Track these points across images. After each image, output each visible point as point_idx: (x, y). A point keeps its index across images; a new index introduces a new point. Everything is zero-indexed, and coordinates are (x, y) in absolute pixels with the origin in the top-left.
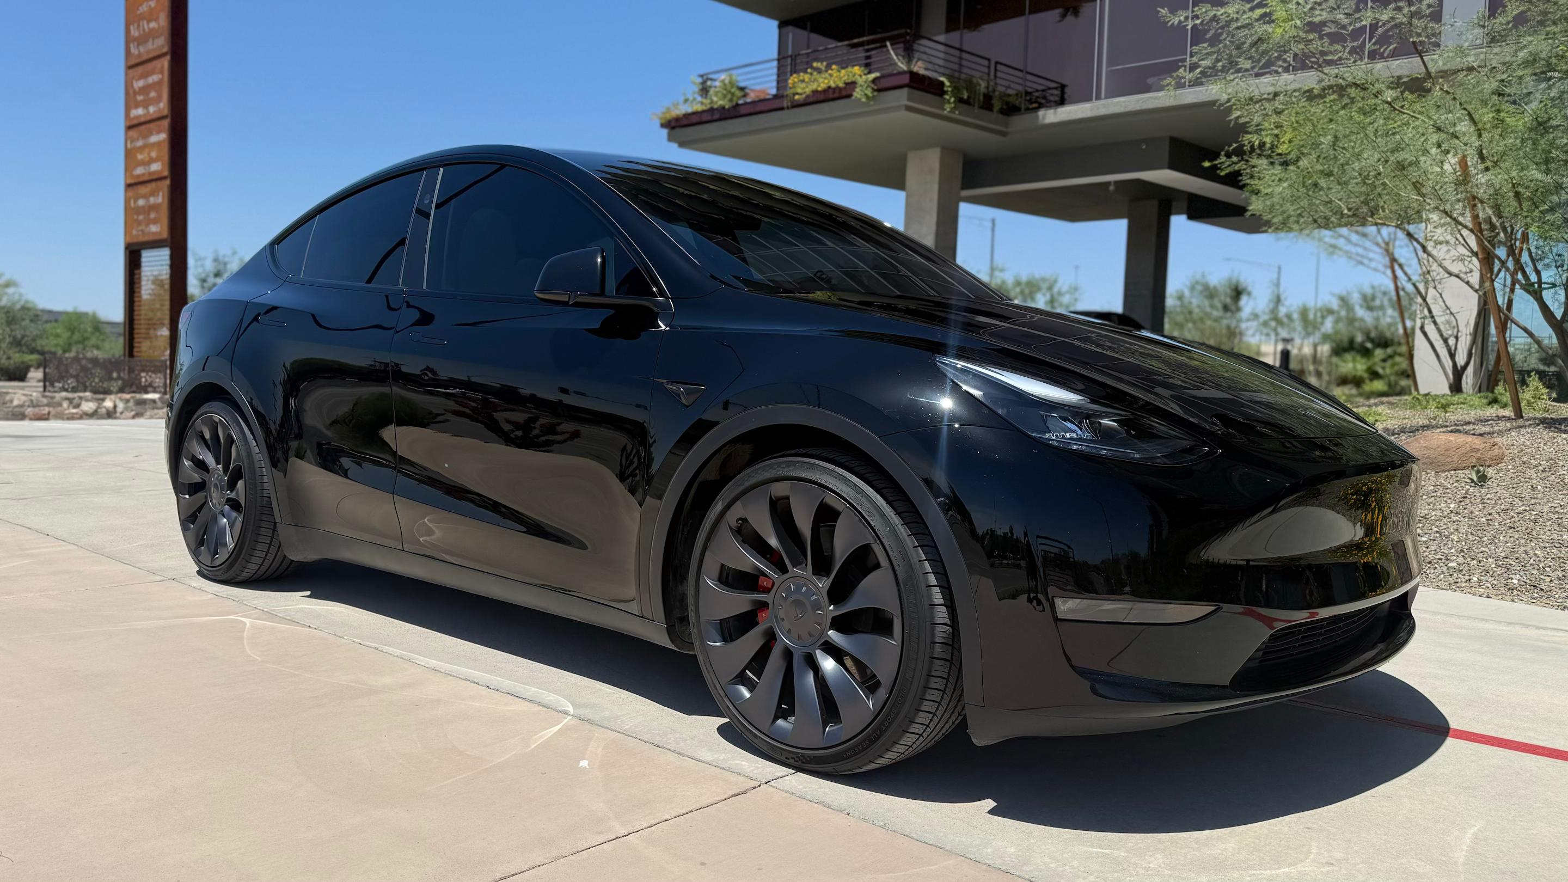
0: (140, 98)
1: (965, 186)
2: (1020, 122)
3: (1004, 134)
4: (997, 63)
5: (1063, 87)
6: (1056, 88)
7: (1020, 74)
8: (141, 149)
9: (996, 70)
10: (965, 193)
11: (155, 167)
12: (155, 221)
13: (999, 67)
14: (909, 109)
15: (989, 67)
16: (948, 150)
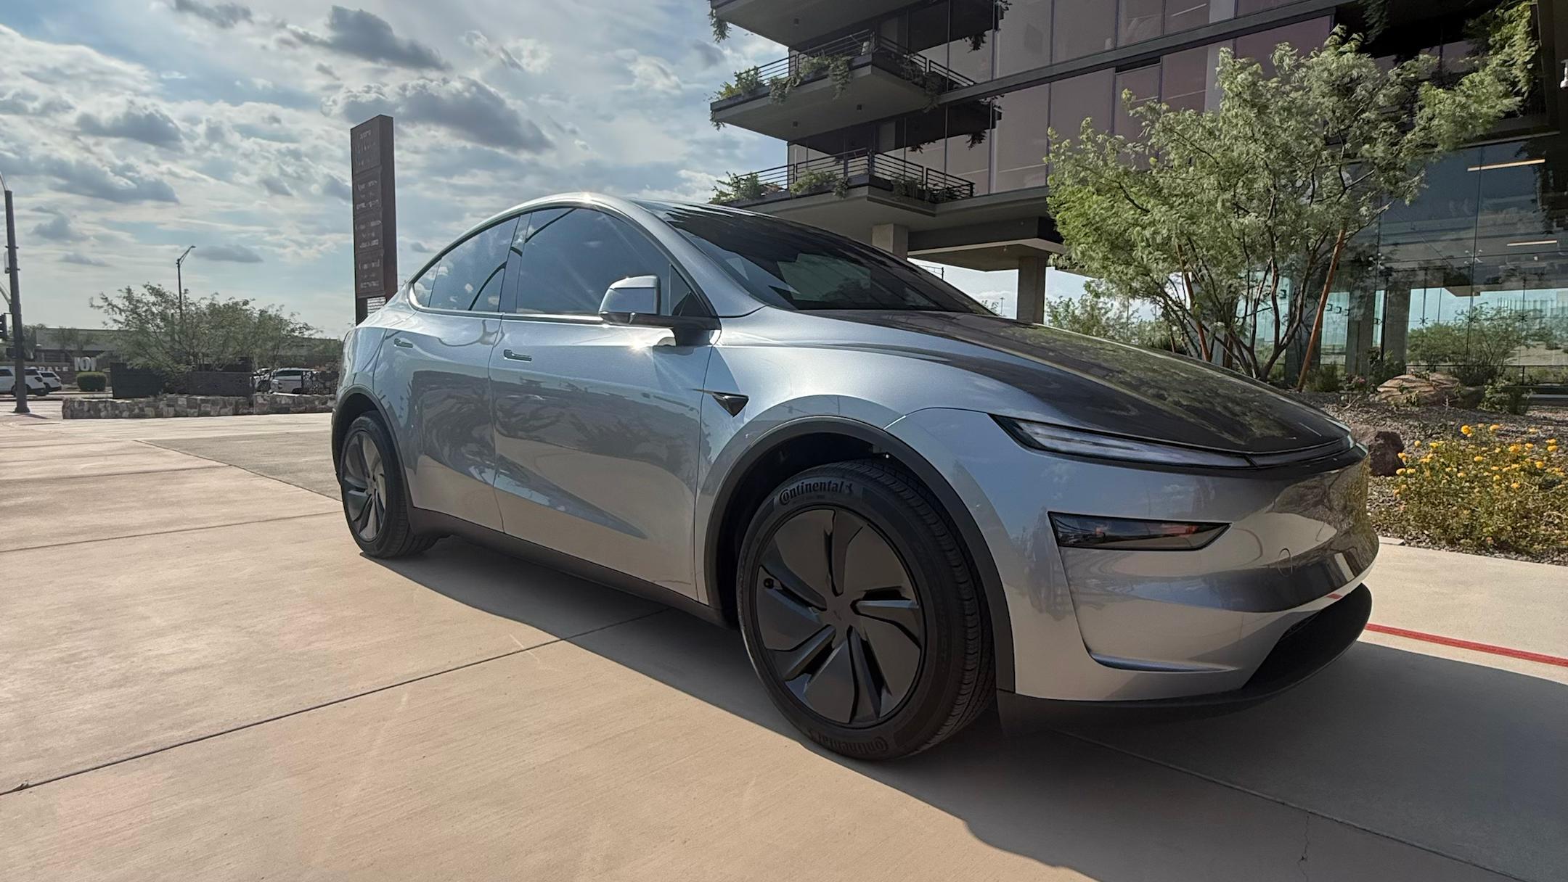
0: (363, 196)
1: (910, 250)
2: (942, 207)
3: (933, 215)
4: (928, 169)
5: (972, 184)
6: (967, 185)
7: (943, 176)
8: (364, 231)
9: (927, 174)
10: (909, 253)
11: (375, 243)
12: (375, 279)
13: (929, 172)
14: (869, 199)
15: (923, 172)
16: (898, 227)
